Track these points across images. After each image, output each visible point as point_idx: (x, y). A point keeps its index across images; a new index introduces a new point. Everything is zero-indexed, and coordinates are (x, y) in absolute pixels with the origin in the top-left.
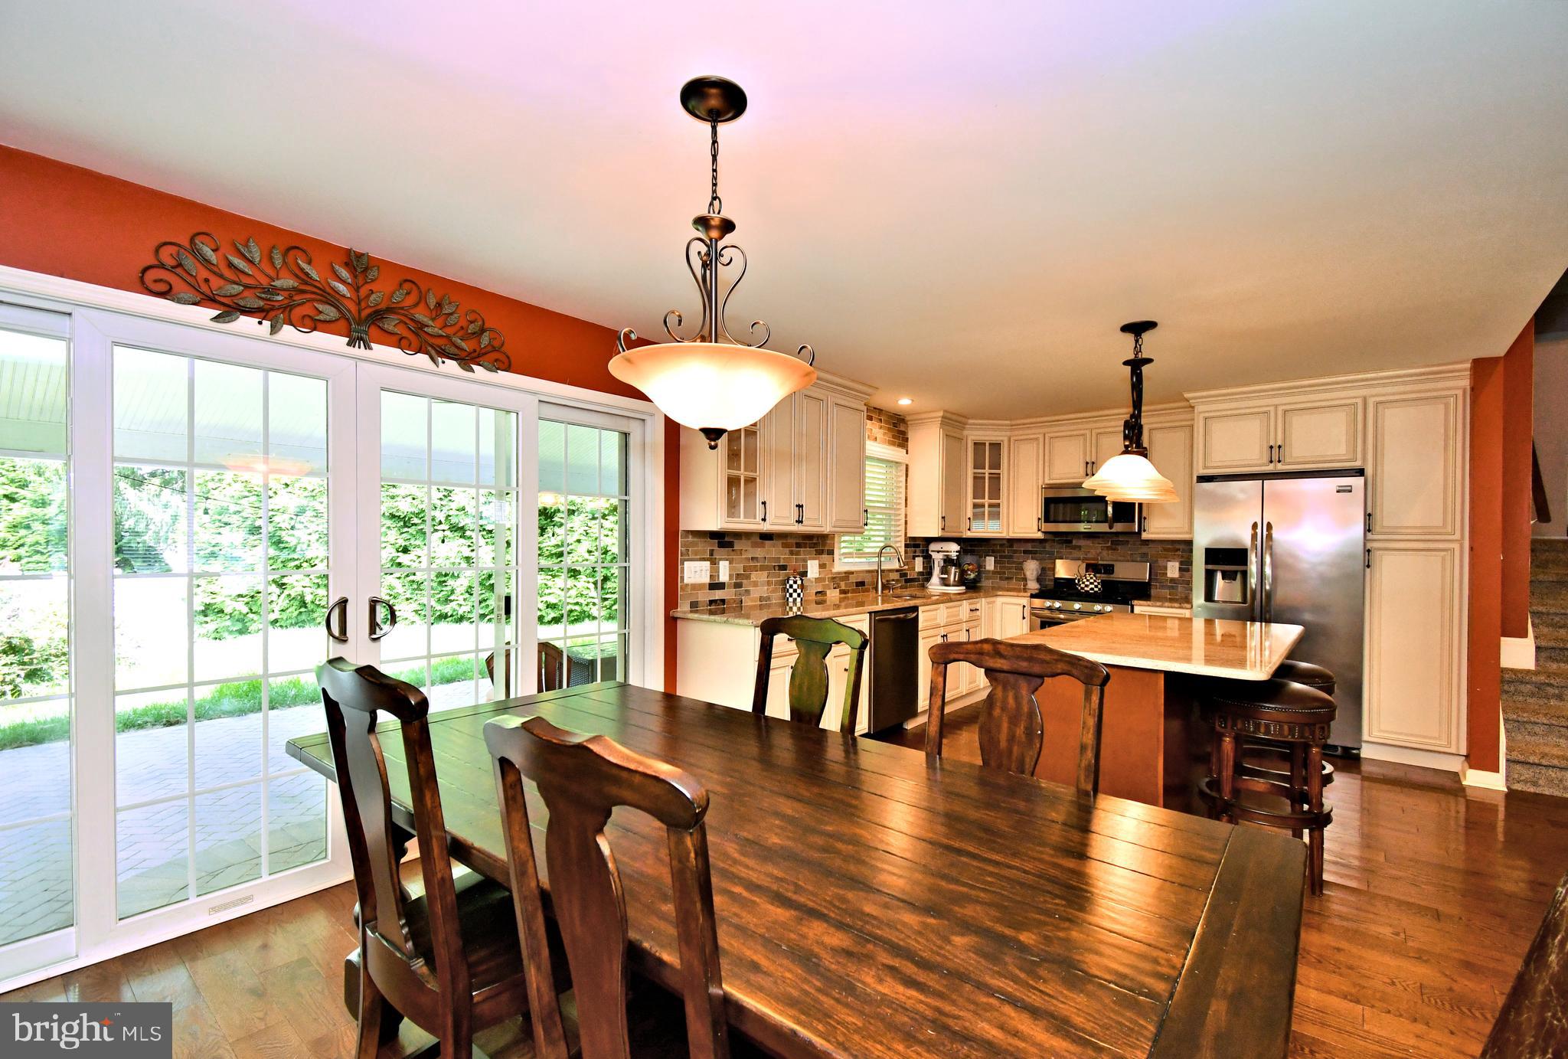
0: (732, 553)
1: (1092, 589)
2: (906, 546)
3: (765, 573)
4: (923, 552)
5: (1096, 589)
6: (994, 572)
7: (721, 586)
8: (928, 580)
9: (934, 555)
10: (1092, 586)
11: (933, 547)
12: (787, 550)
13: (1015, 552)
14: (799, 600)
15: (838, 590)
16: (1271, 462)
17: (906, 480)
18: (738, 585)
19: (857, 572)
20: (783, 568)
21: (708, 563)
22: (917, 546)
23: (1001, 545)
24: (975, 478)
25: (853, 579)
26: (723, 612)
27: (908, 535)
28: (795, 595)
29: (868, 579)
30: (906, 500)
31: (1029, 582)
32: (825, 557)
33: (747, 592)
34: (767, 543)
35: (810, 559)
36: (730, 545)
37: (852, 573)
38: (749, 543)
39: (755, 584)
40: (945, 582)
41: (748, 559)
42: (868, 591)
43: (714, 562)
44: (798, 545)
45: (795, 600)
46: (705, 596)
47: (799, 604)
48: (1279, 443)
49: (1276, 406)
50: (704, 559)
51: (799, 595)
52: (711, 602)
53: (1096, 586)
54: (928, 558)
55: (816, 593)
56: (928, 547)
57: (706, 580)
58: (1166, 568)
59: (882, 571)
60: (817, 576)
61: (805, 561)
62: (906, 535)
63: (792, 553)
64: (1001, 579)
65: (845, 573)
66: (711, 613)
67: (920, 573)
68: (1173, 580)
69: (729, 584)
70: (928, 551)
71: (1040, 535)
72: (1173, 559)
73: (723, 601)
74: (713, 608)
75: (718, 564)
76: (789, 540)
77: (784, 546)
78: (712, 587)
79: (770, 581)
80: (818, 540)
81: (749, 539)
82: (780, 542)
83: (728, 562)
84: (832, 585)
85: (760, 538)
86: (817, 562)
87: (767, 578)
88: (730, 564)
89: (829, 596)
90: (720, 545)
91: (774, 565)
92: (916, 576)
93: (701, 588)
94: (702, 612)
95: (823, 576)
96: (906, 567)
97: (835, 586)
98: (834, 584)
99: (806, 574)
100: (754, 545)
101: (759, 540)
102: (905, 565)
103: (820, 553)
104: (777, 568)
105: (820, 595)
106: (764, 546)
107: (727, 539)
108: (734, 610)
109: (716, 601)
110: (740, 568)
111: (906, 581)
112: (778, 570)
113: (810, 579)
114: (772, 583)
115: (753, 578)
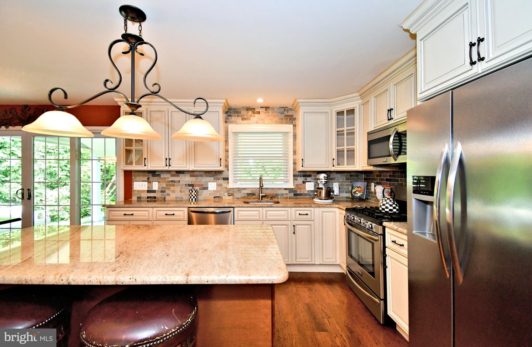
0: (160, 179)
2: (295, 175)
3: (180, 187)
4: (314, 179)
7: (154, 191)
12: (194, 178)
14: (194, 199)
18: (162, 192)
19: (246, 188)
21: (147, 183)
22: (309, 176)
24: (338, 135)
25: (244, 192)
26: (155, 201)
27: (298, 170)
28: (192, 197)
29: (255, 192)
32: (222, 181)
33: (169, 195)
34: (181, 175)
35: (210, 182)
36: (159, 175)
38: (169, 175)
39: (173, 192)
41: (169, 181)
42: (257, 198)
43: (149, 182)
44: (201, 176)
45: (192, 199)
46: (145, 195)
50: (146, 181)
51: (194, 197)
52: (148, 197)
55: (214, 198)
57: (146, 189)
60: (215, 189)
61: (207, 182)
62: (295, 169)
63: (197, 179)
66: (148, 201)
67: (310, 191)
69: (158, 191)
73: (155, 197)
74: (149, 199)
75: (152, 183)
76: (196, 173)
77: (191, 176)
78: (148, 191)
79: (182, 190)
80: (216, 173)
81: (169, 173)
82: (189, 174)
83: (157, 182)
84: (226, 194)
85: (176, 173)
86: (215, 183)
87: (180, 189)
88: (158, 183)
89: (224, 199)
90: (153, 176)
91: (186, 184)
92: (306, 192)
93: (143, 191)
94: (143, 201)
95: (220, 189)
96: (294, 187)
97: (229, 195)
98: (228, 194)
99: (207, 188)
100: (172, 176)
101: (175, 174)
102: (294, 186)
103: (218, 179)
104: (187, 185)
105: (217, 198)
106: (179, 176)
107: (157, 173)
108: (161, 201)
109: (150, 197)
110: (164, 185)
111: (295, 195)
112: (189, 186)
113: (210, 191)
114: (185, 192)
115: (172, 189)
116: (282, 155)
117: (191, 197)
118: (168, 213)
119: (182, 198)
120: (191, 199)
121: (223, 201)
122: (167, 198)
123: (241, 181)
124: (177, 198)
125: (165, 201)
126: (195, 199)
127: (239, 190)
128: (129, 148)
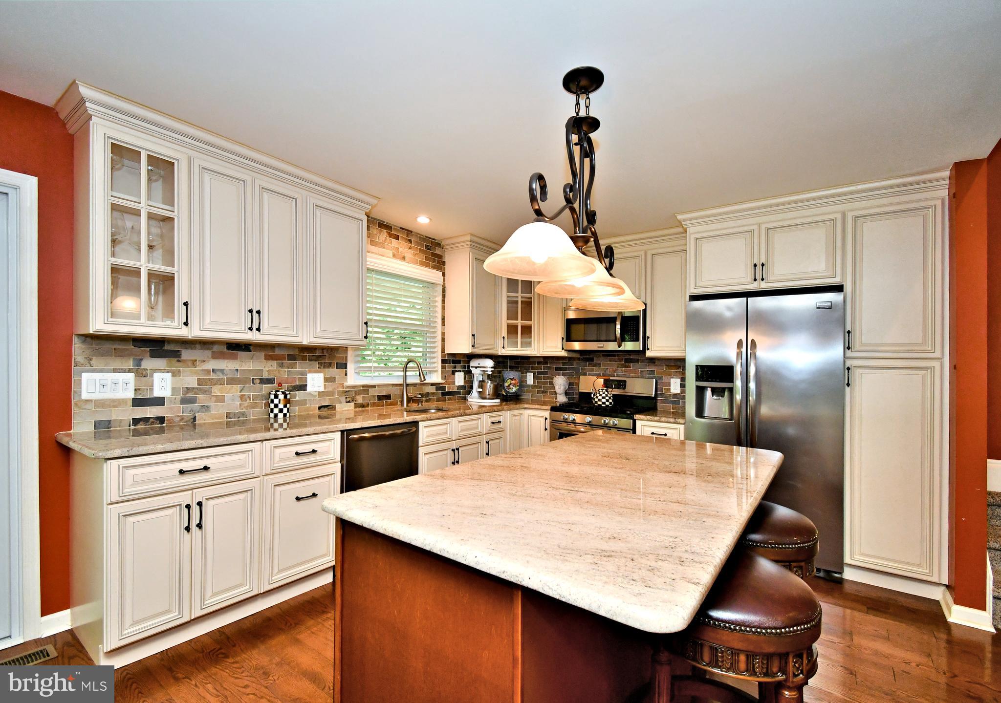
0: (178, 364)
1: (604, 403)
2: (443, 361)
3: (238, 387)
4: (464, 367)
5: (607, 403)
6: (533, 387)
7: (160, 401)
8: (469, 393)
9: (474, 370)
10: (604, 400)
11: (474, 363)
12: (274, 363)
13: (550, 368)
14: (281, 415)
15: (352, 404)
16: (755, 280)
17: (443, 301)
18: (187, 401)
19: (379, 386)
20: (270, 381)
21: (131, 376)
22: (459, 362)
23: (539, 363)
24: (509, 302)
25: (374, 393)
26: (162, 431)
27: (447, 351)
28: (276, 411)
29: (394, 392)
30: (443, 319)
31: (558, 396)
32: (333, 371)
33: (205, 408)
34: (241, 354)
35: (310, 372)
36: (176, 354)
37: (374, 386)
38: (208, 353)
39: (221, 399)
40: (482, 395)
41: (207, 371)
42: (394, 404)
43: (141, 374)
44: (292, 358)
45: (276, 416)
46: (127, 414)
47: (281, 421)
48: (763, 261)
49: (760, 225)
50: (130, 371)
51: (281, 411)
52: (136, 421)
53: (607, 401)
54: (468, 373)
55: (320, 408)
56: (469, 362)
57: (131, 395)
58: (669, 384)
59: (407, 385)
60: (322, 389)
61: (304, 374)
62: (443, 350)
63: (282, 366)
64: (539, 392)
65: (363, 386)
66: (136, 433)
67: (460, 387)
68: (675, 395)
69: (172, 401)
70: (469, 367)
71: (563, 354)
72: (676, 376)
73: (161, 420)
74: (140, 426)
75: (152, 376)
76: (277, 352)
77: (268, 358)
78: (138, 402)
79: (245, 395)
80: (323, 353)
81: (208, 349)
82: (263, 354)
83: (170, 374)
84: (343, 399)
85: (228, 348)
86: (321, 376)
87: (240, 392)
88: (173, 376)
89: (339, 410)
90: (154, 355)
91: (253, 379)
92: (455, 389)
93: (116, 403)
94: (120, 434)
95: (330, 389)
96: (443, 381)
97: (348, 400)
98: (346, 398)
99: (303, 387)
100: (216, 356)
101: (225, 350)
102: (442, 379)
103: (329, 365)
104: (258, 381)
105: (326, 409)
106: (235, 358)
107: (167, 347)
108: (182, 428)
109: (146, 420)
110: (192, 382)
111: (444, 394)
112: (259, 383)
113: (310, 394)
114: (249, 398)
115: (216, 390)
117: (272, 411)
119: (243, 414)
120: (272, 415)
121: (338, 417)
122: (201, 418)
123: (372, 370)
124: (231, 416)
125: (194, 426)
126: (285, 415)
127: (366, 388)
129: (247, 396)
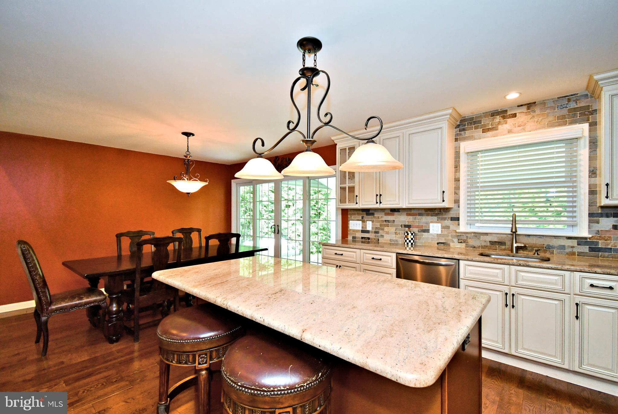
0: (374, 218)
2: (594, 214)
3: (395, 228)
7: (368, 232)
12: (411, 217)
14: (410, 244)
15: (464, 244)
18: (376, 232)
19: (489, 233)
21: (361, 222)
25: (485, 238)
26: (369, 243)
28: (408, 241)
30: (593, 171)
32: (448, 222)
33: (382, 236)
34: (396, 213)
35: (432, 222)
36: (373, 214)
38: (383, 213)
39: (387, 233)
41: (383, 221)
43: (363, 221)
44: (420, 215)
45: (408, 244)
46: (360, 235)
47: (410, 246)
50: (360, 220)
51: (410, 241)
52: (362, 238)
55: (438, 244)
57: (361, 229)
59: (518, 235)
60: (440, 232)
61: (428, 224)
63: (415, 218)
65: (475, 233)
66: (362, 242)
69: (372, 232)
73: (369, 238)
74: (363, 240)
75: (366, 222)
76: (413, 212)
77: (408, 215)
78: (363, 231)
79: (397, 232)
80: (440, 211)
82: (406, 213)
83: (371, 222)
84: (456, 240)
85: (391, 211)
86: (439, 225)
87: (395, 231)
88: (372, 223)
89: (452, 247)
90: (367, 214)
91: (401, 225)
93: (357, 231)
94: (358, 242)
95: (446, 233)
96: (590, 236)
97: (460, 241)
98: (458, 240)
99: (427, 231)
100: (387, 214)
101: (390, 212)
102: (591, 233)
103: (445, 219)
104: (403, 226)
105: (442, 245)
106: (393, 215)
107: (371, 212)
108: (375, 243)
109: (364, 238)
110: (378, 225)
111: (592, 249)
112: (404, 227)
113: (432, 234)
114: (399, 233)
115: (386, 229)
116: (563, 179)
117: (406, 241)
118: (375, 257)
119: (397, 241)
120: (406, 243)
121: (451, 250)
122: (381, 240)
123: (479, 222)
124: (391, 241)
125: (378, 243)
126: (412, 244)
127: (477, 235)
128: (343, 186)
129: (398, 233)
